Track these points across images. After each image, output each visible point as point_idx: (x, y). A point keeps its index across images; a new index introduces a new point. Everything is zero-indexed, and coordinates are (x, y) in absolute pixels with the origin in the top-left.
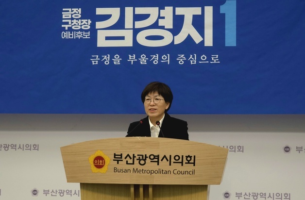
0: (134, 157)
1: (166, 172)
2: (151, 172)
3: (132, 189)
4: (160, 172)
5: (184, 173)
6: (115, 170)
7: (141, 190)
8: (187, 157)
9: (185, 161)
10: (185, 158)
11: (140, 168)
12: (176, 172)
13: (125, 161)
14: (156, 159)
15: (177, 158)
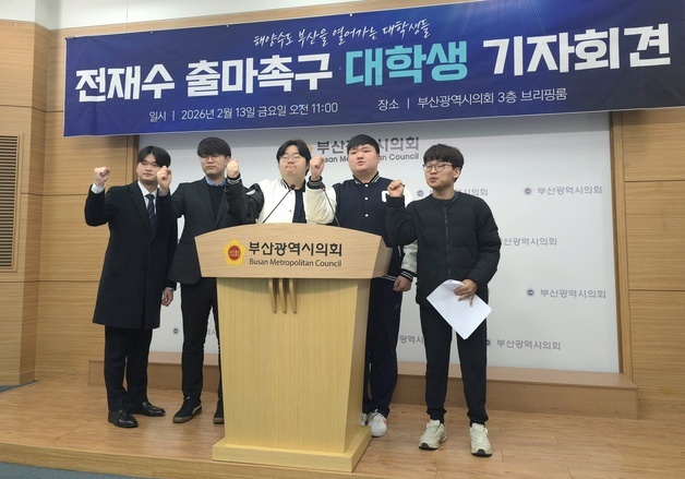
0: (272, 246)
1: (308, 264)
2: (291, 264)
3: (271, 284)
4: (301, 263)
5: (329, 264)
6: (252, 261)
7: (281, 284)
8: (332, 246)
9: (329, 250)
10: (329, 247)
11: (279, 258)
12: (318, 263)
13: (261, 251)
14: (296, 247)
15: (320, 247)
